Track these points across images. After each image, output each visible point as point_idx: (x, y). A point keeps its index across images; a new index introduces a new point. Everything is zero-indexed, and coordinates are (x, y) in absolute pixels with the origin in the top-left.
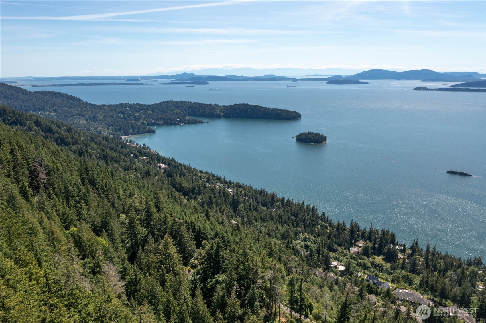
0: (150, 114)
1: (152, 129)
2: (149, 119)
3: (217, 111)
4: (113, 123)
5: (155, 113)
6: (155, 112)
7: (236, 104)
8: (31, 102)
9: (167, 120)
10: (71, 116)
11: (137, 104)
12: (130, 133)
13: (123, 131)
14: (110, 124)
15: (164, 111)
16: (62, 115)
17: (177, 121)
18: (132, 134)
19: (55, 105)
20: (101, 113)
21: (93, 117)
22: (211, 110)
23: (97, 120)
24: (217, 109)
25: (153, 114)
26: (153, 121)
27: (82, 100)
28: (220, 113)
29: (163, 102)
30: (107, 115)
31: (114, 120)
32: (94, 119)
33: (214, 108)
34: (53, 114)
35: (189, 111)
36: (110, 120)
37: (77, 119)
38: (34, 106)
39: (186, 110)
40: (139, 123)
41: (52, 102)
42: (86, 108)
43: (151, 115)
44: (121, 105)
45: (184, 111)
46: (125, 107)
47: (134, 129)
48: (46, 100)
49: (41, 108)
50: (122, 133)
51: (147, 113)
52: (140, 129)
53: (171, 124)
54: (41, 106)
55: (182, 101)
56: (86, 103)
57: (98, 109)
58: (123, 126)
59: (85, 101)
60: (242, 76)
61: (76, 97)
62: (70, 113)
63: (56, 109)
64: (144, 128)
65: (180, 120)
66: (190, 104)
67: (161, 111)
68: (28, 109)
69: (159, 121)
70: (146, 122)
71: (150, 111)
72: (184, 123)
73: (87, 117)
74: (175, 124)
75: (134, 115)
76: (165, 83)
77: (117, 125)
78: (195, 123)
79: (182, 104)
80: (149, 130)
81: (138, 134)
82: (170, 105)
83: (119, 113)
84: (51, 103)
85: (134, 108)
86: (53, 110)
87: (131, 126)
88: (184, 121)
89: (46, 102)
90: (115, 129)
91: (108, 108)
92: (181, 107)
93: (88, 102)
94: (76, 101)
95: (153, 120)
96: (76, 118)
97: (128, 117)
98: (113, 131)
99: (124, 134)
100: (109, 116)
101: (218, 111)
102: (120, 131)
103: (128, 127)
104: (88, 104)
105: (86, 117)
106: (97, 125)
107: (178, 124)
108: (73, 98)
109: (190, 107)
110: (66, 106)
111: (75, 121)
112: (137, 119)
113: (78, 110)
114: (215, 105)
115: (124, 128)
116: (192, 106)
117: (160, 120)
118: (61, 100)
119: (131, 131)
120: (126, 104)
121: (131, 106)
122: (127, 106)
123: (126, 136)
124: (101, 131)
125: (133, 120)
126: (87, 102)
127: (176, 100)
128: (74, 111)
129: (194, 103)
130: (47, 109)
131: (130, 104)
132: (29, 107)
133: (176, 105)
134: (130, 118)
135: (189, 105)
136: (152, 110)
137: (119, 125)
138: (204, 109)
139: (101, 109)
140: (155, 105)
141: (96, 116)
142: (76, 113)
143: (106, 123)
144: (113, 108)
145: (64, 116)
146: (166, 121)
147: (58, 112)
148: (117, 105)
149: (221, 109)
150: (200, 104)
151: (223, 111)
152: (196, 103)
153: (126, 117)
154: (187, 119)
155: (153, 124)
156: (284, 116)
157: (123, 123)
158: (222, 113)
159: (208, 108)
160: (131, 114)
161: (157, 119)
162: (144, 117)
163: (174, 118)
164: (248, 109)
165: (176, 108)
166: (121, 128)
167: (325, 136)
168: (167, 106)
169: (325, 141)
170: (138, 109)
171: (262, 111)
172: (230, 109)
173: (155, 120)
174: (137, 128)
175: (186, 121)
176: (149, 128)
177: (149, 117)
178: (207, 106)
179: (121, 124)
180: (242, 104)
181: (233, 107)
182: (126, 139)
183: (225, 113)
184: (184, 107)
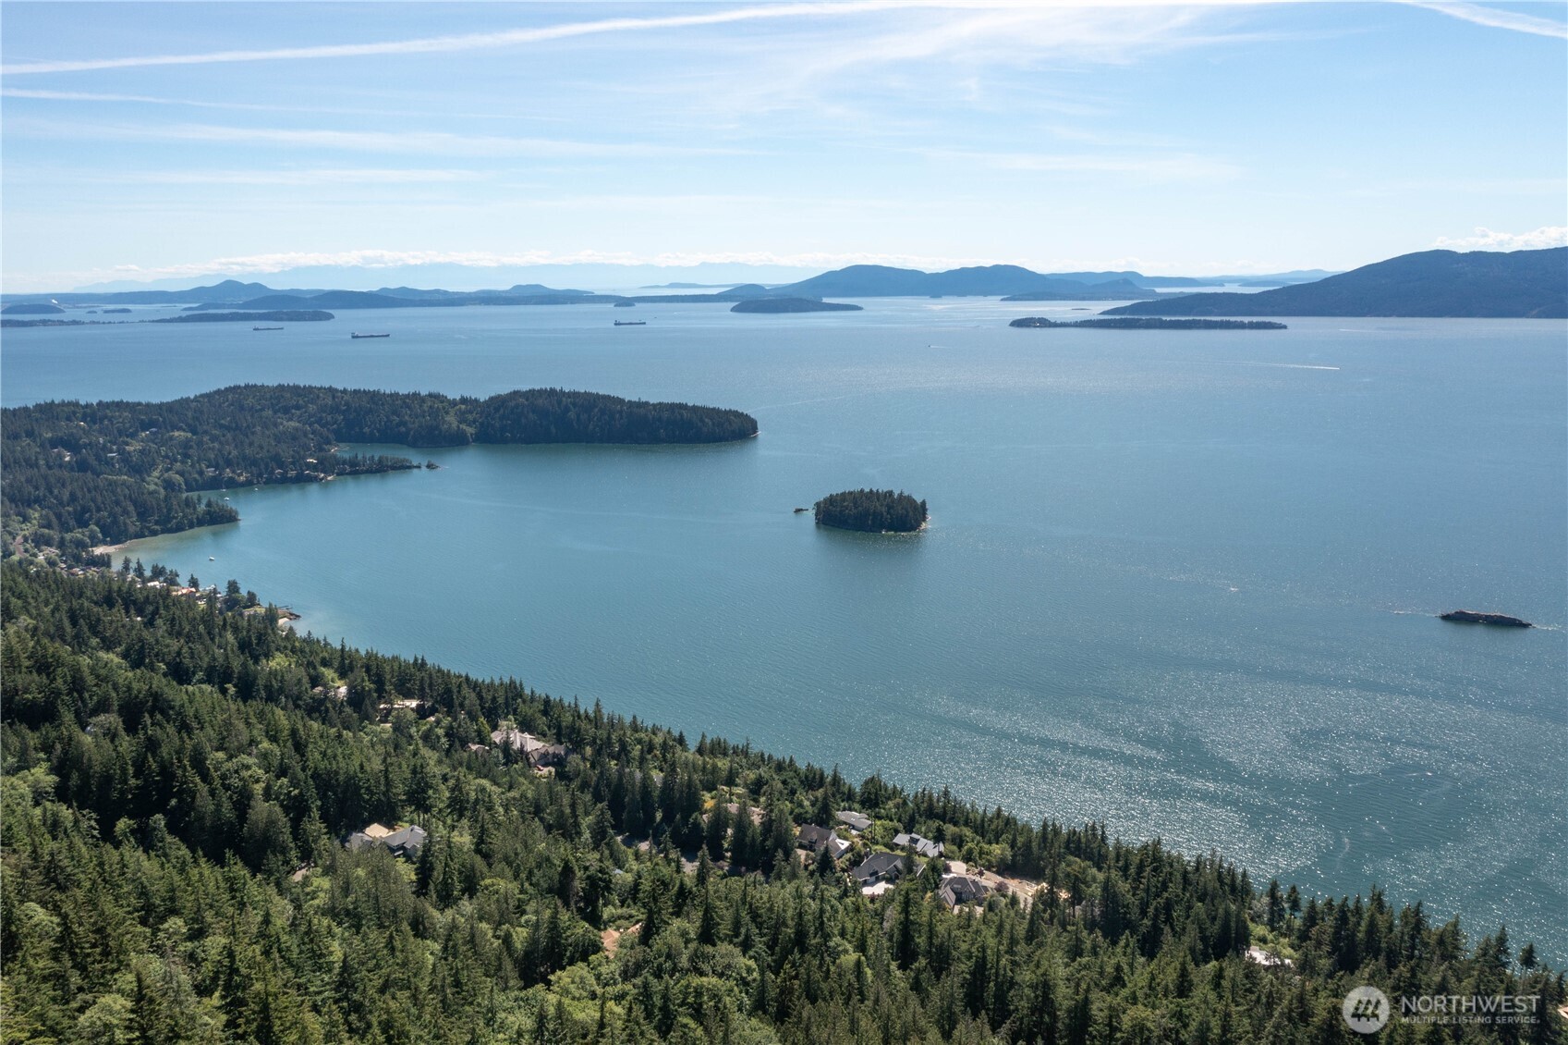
0: (186, 445)
1: (222, 509)
2: (193, 466)
3: (448, 418)
4: (41, 493)
5: (206, 438)
6: (206, 432)
7: (516, 393)
9: (268, 466)
11: (119, 405)
12: (132, 529)
13: (97, 525)
14: (30, 493)
15: (240, 430)
17: (309, 466)
18: (139, 535)
22: (424, 416)
24: (447, 413)
25: (200, 444)
26: (210, 472)
28: (463, 426)
29: (218, 392)
31: (44, 477)
35: (335, 423)
36: (22, 479)
39: (321, 419)
40: (153, 482)
43: (191, 447)
44: (48, 410)
45: (316, 422)
46: (68, 419)
47: (143, 514)
50: (96, 532)
51: (171, 438)
52: (169, 510)
53: (287, 482)
58: (93, 500)
60: (437, 291)
64: (188, 505)
65: (321, 462)
66: (334, 397)
67: (228, 428)
69: (233, 472)
70: (178, 476)
71: (180, 429)
72: (340, 474)
74: (302, 480)
75: (121, 452)
76: (168, 318)
77: (66, 498)
78: (382, 468)
79: (299, 395)
80: (208, 513)
81: (163, 532)
82: (250, 401)
83: (55, 443)
85: (110, 420)
87: (131, 499)
88: (338, 464)
90: (59, 516)
92: (298, 407)
95: (208, 467)
98: (49, 527)
99: (105, 534)
100: (15, 462)
101: (451, 420)
102: (83, 524)
103: (117, 503)
107: (314, 479)
109: (335, 409)
112: (139, 469)
114: (430, 395)
115: (99, 510)
116: (346, 404)
117: (238, 466)
119: (133, 523)
121: (97, 414)
122: (74, 413)
123: (112, 543)
125: (120, 472)
131: (87, 406)
133: (274, 401)
134: (109, 463)
136: (188, 426)
137: (73, 498)
138: (394, 413)
140: (184, 402)
146: (262, 467)
148: (25, 409)
149: (463, 413)
150: (374, 396)
151: (470, 417)
152: (356, 392)
153: (92, 461)
154: (347, 456)
155: (214, 484)
156: (705, 429)
157: (89, 491)
158: (469, 425)
159: (409, 407)
160: (104, 445)
161: (221, 462)
162: (167, 457)
163: (293, 457)
164: (567, 409)
165: (279, 414)
166: (85, 510)
167: (919, 501)
168: (242, 408)
169: (924, 519)
170: (128, 425)
171: (621, 412)
172: (497, 410)
173: (217, 467)
174: (158, 505)
175: (344, 462)
176: (209, 504)
177: (186, 456)
178: (404, 402)
179: (79, 494)
180: (541, 392)
181: (512, 404)
182: (133, 565)
183: (482, 424)
184: (312, 408)
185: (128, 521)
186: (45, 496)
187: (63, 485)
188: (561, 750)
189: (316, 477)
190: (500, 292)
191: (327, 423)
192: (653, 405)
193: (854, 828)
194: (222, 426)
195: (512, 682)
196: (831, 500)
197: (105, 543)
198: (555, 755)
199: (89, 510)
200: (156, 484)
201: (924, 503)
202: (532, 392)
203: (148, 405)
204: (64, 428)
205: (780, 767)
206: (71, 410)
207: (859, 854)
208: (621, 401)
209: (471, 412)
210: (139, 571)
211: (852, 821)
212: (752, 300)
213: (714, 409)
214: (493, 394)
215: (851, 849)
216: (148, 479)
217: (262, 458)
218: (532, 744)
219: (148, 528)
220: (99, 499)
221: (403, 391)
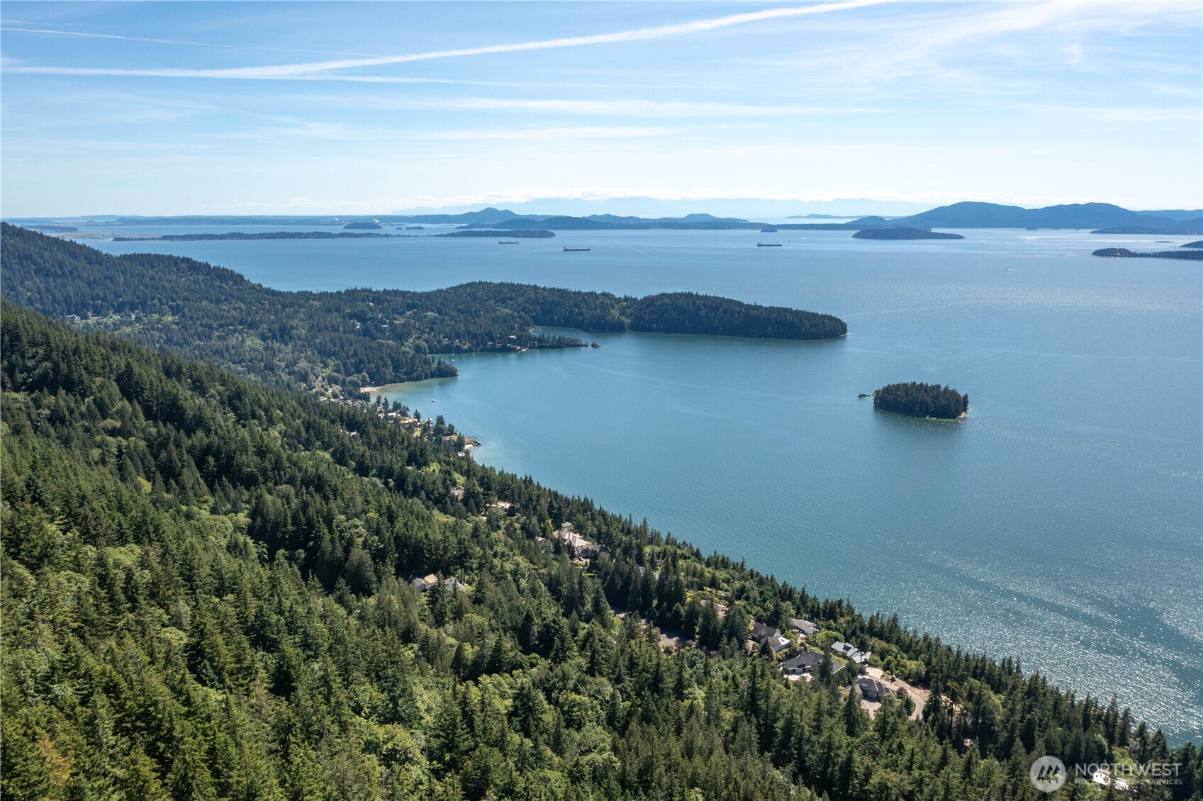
0: (433, 322)
1: (447, 367)
2: (435, 336)
3: (612, 311)
4: (336, 349)
5: (447, 318)
6: (447, 314)
7: (663, 295)
8: (111, 285)
9: (483, 339)
10: (221, 326)
11: (396, 293)
12: (388, 377)
13: (367, 373)
14: (330, 349)
15: (469, 312)
16: (195, 323)
17: (511, 341)
19: (177, 293)
20: (302, 316)
21: (280, 328)
22: (596, 310)
23: (291, 338)
24: (613, 308)
25: (442, 321)
26: (445, 341)
27: (246, 279)
28: (623, 318)
29: (461, 286)
30: (318, 325)
31: (340, 338)
32: (284, 334)
33: (602, 303)
34: (170, 319)
35: (535, 311)
36: (328, 339)
37: (237, 334)
38: (117, 296)
39: (526, 307)
40: (408, 347)
41: (167, 285)
42: (260, 302)
43: (436, 323)
44: (352, 294)
45: (523, 310)
46: (363, 301)
47: (397, 367)
48: (152, 279)
49: (137, 301)
50: (364, 376)
51: (425, 317)
52: (413, 366)
53: (493, 351)
54: (138, 298)
55: (512, 285)
56: (258, 288)
57: (292, 305)
58: (366, 356)
59: (254, 281)
61: (232, 272)
62: (216, 317)
63: (178, 306)
64: (425, 363)
65: (519, 338)
66: (536, 292)
67: (461, 311)
68: (102, 305)
69: (460, 342)
70: (424, 343)
71: (432, 310)
72: (530, 348)
73: (263, 329)
74: (505, 350)
75: (391, 324)
77: (351, 353)
78: (560, 345)
79: (513, 290)
80: (438, 369)
82: (481, 293)
83: (352, 316)
84: (163, 286)
85: (389, 302)
86: (171, 307)
87: (390, 357)
88: (529, 340)
89: (152, 286)
90: (345, 365)
91: (317, 303)
92: (511, 299)
93: (265, 286)
94: (231, 283)
95: (444, 338)
96: (235, 331)
97: (376, 328)
98: (338, 371)
99: (371, 378)
100: (325, 328)
101: (615, 313)
102: (359, 371)
103: (381, 359)
104: (264, 290)
105: (260, 329)
106: (293, 352)
107: (513, 350)
108: (223, 275)
109: (536, 302)
110: (207, 298)
111: (233, 341)
112: (400, 337)
113: (239, 308)
114: (603, 294)
115: (369, 362)
116: (544, 298)
117: (464, 337)
118: (192, 278)
119: (389, 372)
120: (363, 291)
121: (379, 298)
122: (368, 297)
123: (376, 385)
124: (307, 373)
125: (389, 338)
126: (259, 285)
127: (496, 281)
128: (228, 312)
129: (544, 289)
130: (155, 305)
131: (376, 292)
132: (104, 299)
133: (496, 294)
134: (382, 331)
135: (533, 296)
136: (437, 308)
137: (355, 354)
138: (575, 306)
139: (299, 307)
140: (439, 293)
141: (289, 327)
142: (233, 317)
143: (318, 346)
144: (332, 302)
145: (201, 325)
146: (480, 339)
147: (184, 315)
148: (339, 293)
149: (624, 308)
150: (562, 293)
151: (629, 311)
152: (552, 290)
153: (372, 329)
154: (537, 335)
155: (447, 350)
156: (803, 329)
157: (366, 349)
158: (627, 317)
159: (587, 303)
160: (381, 319)
161: (453, 335)
162: (419, 329)
163: (501, 334)
164: (699, 308)
165: (499, 304)
166: (362, 362)
167: (962, 395)
168: (475, 298)
169: (965, 409)
170: (399, 306)
171: (739, 313)
172: (648, 307)
173: (450, 338)
174: (406, 361)
175: (535, 339)
176: (439, 363)
177: (432, 329)
178: (584, 299)
179: (359, 352)
180: (681, 295)
181: (659, 303)
182: (382, 401)
183: (636, 317)
184: (521, 300)
185: (387, 371)
186: (339, 351)
187: (351, 345)
188: (597, 548)
189: (514, 349)
190: (680, 219)
191: (530, 311)
192: (766, 308)
193: (803, 632)
194: (459, 310)
195: (586, 500)
196: (888, 390)
197: (371, 385)
198: (593, 551)
199: (364, 362)
200: (410, 348)
201: (966, 397)
202: (675, 294)
203: (414, 293)
204: (360, 306)
205: (761, 582)
206: (366, 295)
207: (794, 651)
208: (740, 304)
209: (630, 308)
210: (386, 404)
211: (803, 627)
212: (872, 229)
213: (813, 313)
214: (646, 295)
215: (788, 646)
216: (405, 344)
217: (480, 334)
218: (580, 542)
219: (399, 377)
220: (371, 355)
221: (584, 290)
